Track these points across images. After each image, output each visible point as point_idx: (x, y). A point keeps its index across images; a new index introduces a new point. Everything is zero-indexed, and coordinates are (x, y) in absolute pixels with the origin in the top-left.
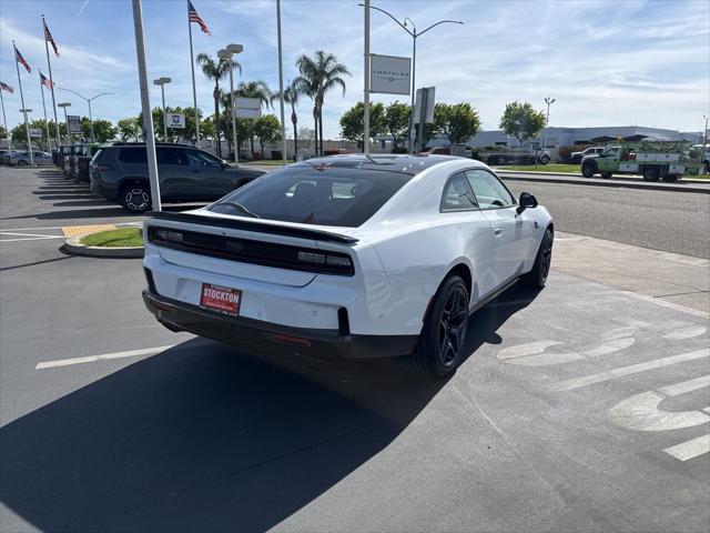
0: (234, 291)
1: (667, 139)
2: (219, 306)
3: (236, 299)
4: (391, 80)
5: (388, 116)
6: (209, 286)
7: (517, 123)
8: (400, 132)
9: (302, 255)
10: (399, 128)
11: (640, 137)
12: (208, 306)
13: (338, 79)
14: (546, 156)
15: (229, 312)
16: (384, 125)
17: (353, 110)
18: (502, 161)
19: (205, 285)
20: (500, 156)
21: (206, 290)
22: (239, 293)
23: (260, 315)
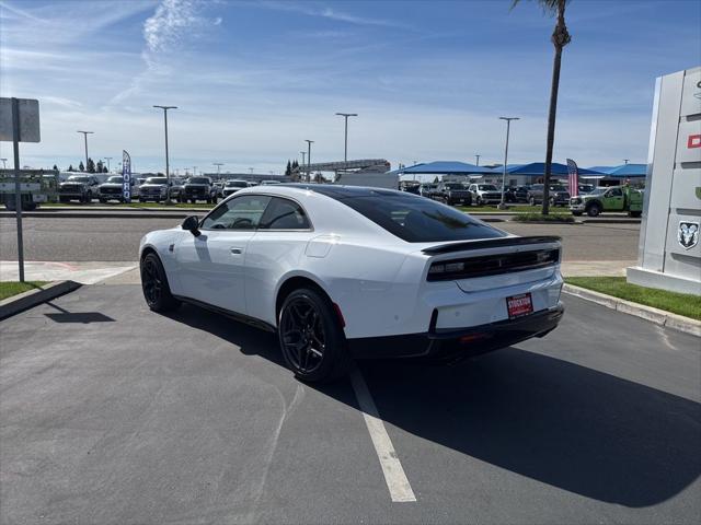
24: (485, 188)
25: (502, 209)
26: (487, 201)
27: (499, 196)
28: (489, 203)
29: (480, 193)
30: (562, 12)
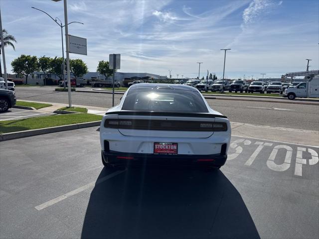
0: (174, 144)
1: (157, 78)
2: (165, 152)
3: (175, 147)
4: (78, 48)
5: (40, 62)
6: (158, 143)
7: (104, 69)
8: (47, 71)
9: (202, 125)
10: (47, 69)
11: (148, 77)
12: (159, 153)
13: (9, 43)
14: (118, 84)
15: (172, 153)
16: (39, 67)
17: (19, 58)
18: (101, 86)
19: (155, 143)
20: (100, 84)
21: (156, 146)
22: (176, 144)
23: (189, 152)
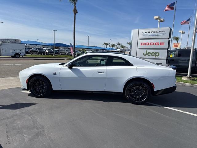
24: (48, 50)
25: (54, 56)
26: (50, 53)
27: (53, 52)
28: (50, 54)
29: (47, 51)
30: (75, 5)
